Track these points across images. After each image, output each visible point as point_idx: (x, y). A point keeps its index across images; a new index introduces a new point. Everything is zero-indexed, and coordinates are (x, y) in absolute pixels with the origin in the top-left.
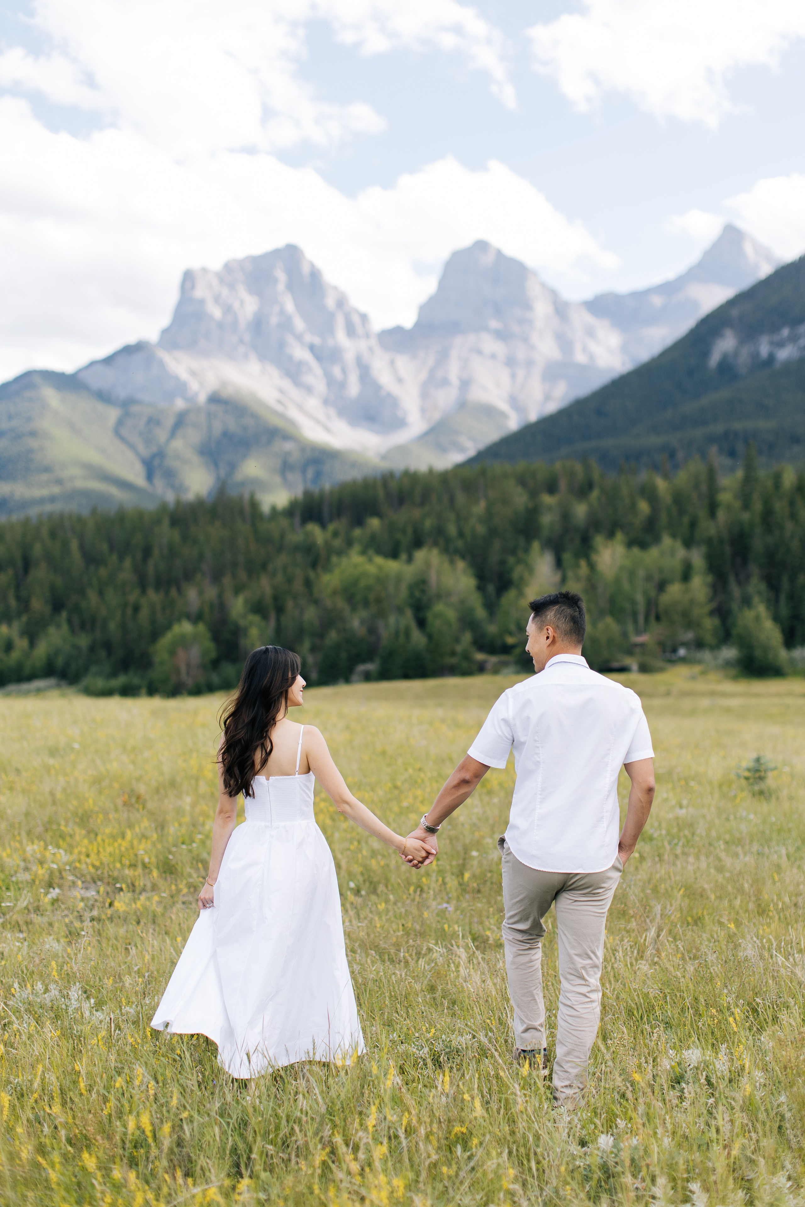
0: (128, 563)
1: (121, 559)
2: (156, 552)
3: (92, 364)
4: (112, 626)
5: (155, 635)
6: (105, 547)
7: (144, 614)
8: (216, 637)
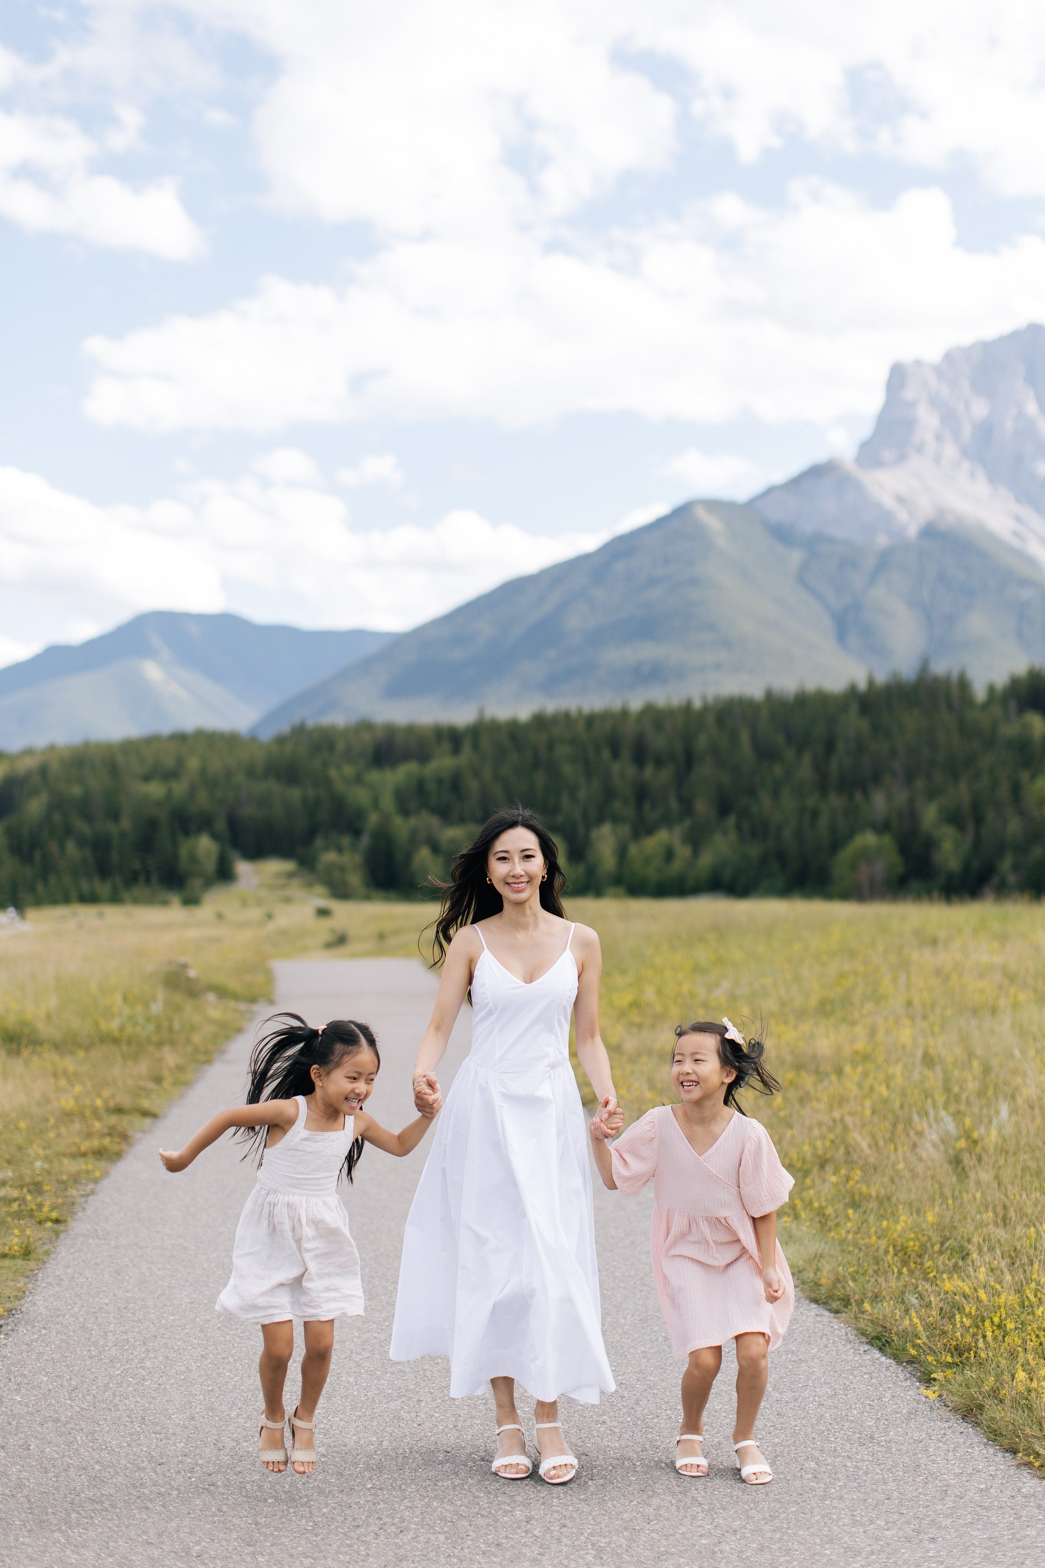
0: (807, 759)
1: (800, 752)
2: (841, 747)
3: (771, 491)
4: (787, 834)
5: (836, 844)
6: (780, 740)
7: (824, 821)
8: (904, 848)
